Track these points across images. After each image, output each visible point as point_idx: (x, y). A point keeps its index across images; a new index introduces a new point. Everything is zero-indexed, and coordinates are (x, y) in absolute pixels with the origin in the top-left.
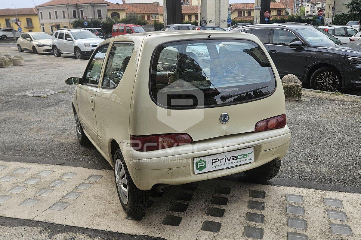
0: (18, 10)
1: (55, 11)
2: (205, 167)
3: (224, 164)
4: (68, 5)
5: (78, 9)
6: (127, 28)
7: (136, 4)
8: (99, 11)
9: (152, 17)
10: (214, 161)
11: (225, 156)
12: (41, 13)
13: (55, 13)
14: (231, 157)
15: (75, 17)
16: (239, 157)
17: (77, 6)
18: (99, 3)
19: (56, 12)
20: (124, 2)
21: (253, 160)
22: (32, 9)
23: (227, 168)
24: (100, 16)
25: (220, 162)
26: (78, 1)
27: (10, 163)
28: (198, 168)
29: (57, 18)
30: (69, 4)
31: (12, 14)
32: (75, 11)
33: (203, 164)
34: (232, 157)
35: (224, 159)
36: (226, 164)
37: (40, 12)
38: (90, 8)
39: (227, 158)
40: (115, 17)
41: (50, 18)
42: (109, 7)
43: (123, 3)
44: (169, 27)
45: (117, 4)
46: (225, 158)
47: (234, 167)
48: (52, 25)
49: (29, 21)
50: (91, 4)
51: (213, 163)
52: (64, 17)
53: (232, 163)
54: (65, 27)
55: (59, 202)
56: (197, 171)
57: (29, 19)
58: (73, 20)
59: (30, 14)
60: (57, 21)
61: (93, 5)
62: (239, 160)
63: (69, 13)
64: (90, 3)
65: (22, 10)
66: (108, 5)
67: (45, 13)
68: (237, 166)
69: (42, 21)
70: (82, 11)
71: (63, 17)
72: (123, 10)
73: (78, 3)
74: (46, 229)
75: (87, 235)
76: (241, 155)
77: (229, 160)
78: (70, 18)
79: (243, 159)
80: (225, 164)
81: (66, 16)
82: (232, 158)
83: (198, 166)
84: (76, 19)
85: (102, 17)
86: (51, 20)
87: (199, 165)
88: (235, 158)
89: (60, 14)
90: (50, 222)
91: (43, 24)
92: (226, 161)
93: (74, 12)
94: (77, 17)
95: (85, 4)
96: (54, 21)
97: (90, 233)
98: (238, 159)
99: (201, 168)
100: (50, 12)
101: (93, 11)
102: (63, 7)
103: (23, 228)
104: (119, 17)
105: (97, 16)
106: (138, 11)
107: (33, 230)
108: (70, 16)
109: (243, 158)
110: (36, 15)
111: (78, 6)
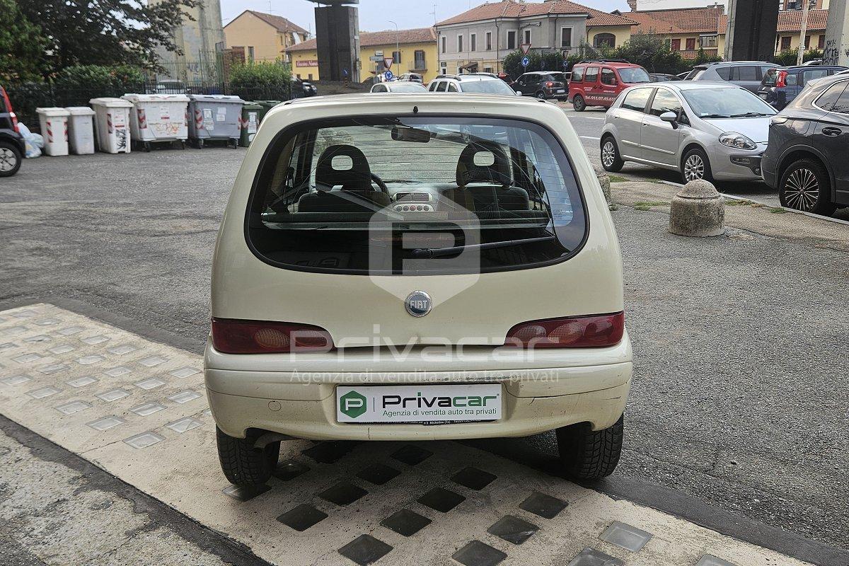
0: (400, 33)
1: (471, 34)
2: (363, 409)
3: (413, 412)
4: (500, 20)
5: (520, 29)
6: (605, 71)
7: (664, 11)
8: (567, 32)
9: (698, 41)
10: (387, 400)
11: (419, 394)
12: (444, 39)
13: (470, 37)
14: (435, 398)
15: (511, 46)
16: (458, 402)
17: (518, 22)
18: (569, 14)
19: (473, 36)
20: (633, 7)
21: (498, 415)
22: (428, 30)
23: (424, 423)
24: (567, 42)
25: (404, 406)
26: (523, 11)
27: (150, 344)
28: (347, 409)
29: (473, 49)
30: (502, 18)
31: (389, 41)
32: (514, 33)
33: (359, 403)
34: (439, 398)
35: (415, 399)
36: (420, 413)
37: (441, 37)
38: (547, 26)
39: (424, 399)
40: (604, 44)
41: (461, 50)
42: (592, 22)
43: (629, 10)
44: (705, 69)
45: (616, 12)
46: (419, 399)
47: (444, 423)
48: (462, 65)
49: (420, 56)
50: (552, 16)
51: (385, 403)
52: (489, 47)
53: (436, 413)
54: (488, 70)
55: (153, 432)
56: (343, 417)
57: (419, 53)
58: (507, 53)
59: (423, 42)
60: (474, 56)
61: (554, 19)
62: (459, 408)
63: (500, 38)
64: (549, 14)
65: (408, 33)
66: (589, 18)
67: (452, 39)
68: (452, 422)
69: (444, 57)
70: (528, 33)
71: (486, 47)
72: (625, 27)
73: (522, 15)
74: (84, 476)
75: (133, 504)
76: (465, 398)
77: (430, 405)
78: (500, 48)
79: (469, 407)
80: (416, 413)
81: (493, 46)
82: (437, 401)
83: (347, 406)
84: (512, 52)
85: (572, 46)
86: (461, 54)
87: (349, 403)
88: (446, 402)
89: (481, 41)
90: (100, 466)
91: (444, 64)
92: (419, 406)
93: (511, 35)
94: (516, 47)
95: (536, 17)
96: (468, 56)
97: (140, 503)
98: (455, 405)
99: (354, 412)
100: (460, 37)
101: (553, 33)
102: (487, 25)
103: (54, 466)
104: (612, 44)
105: (559, 44)
106: (663, 27)
107: (65, 473)
108: (500, 44)
109: (470, 405)
110: (433, 43)
111: (521, 22)
